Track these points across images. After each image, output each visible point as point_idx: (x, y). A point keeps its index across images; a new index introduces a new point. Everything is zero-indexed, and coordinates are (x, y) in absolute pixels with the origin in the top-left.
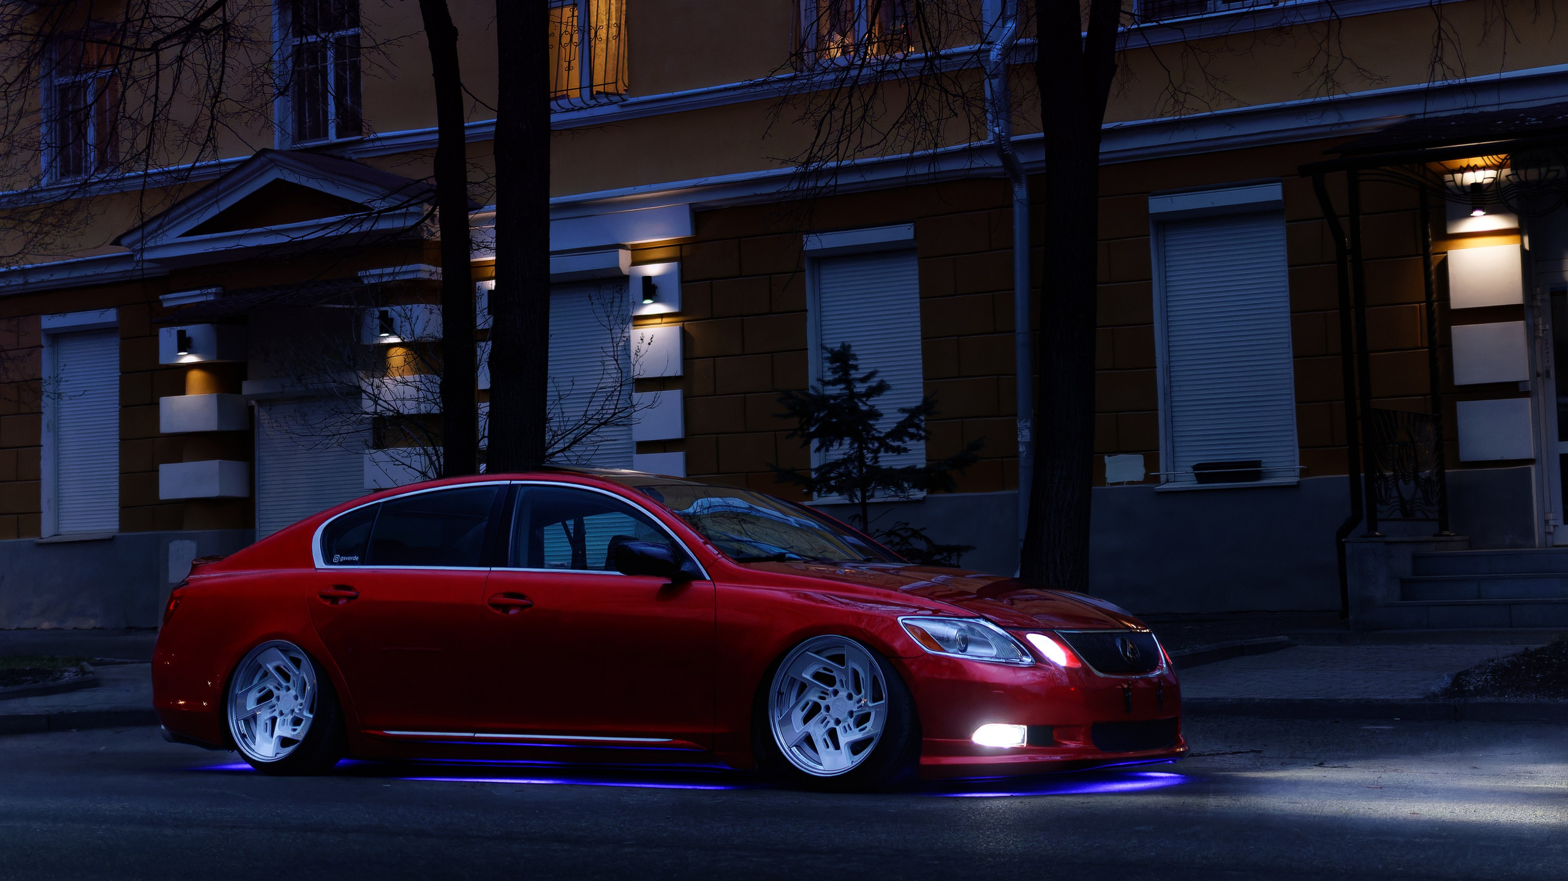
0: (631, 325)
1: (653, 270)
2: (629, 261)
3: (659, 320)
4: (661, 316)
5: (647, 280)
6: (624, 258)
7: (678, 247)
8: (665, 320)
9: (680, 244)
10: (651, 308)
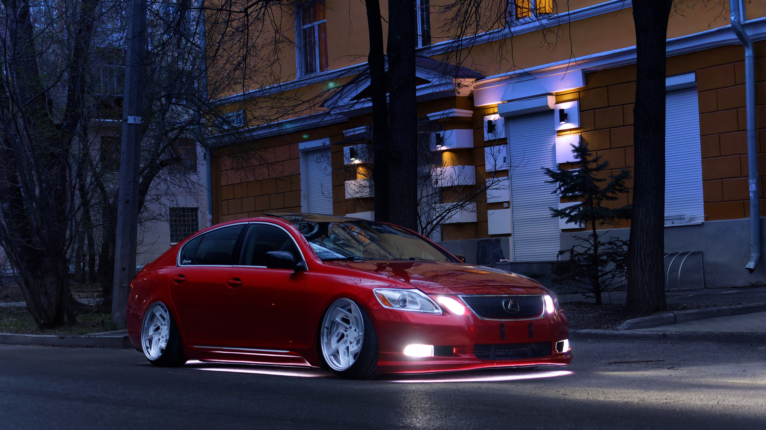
0: (556, 135)
1: (565, 106)
2: (555, 102)
3: (569, 132)
4: (571, 130)
5: (562, 111)
6: (551, 101)
7: (578, 93)
8: (573, 132)
9: (579, 91)
10: (565, 126)
